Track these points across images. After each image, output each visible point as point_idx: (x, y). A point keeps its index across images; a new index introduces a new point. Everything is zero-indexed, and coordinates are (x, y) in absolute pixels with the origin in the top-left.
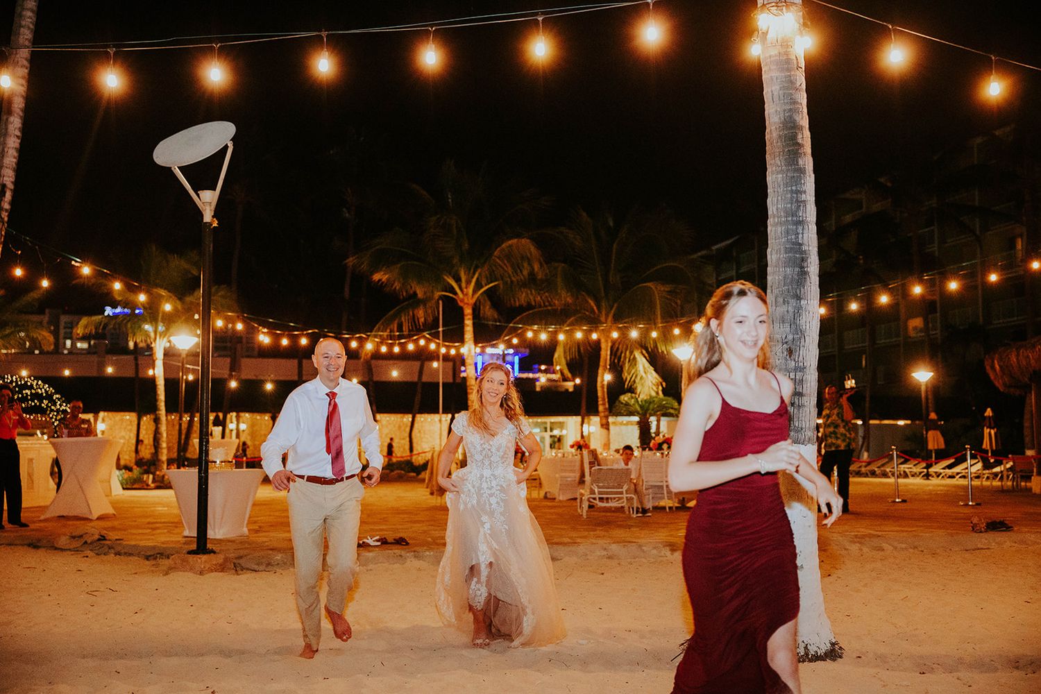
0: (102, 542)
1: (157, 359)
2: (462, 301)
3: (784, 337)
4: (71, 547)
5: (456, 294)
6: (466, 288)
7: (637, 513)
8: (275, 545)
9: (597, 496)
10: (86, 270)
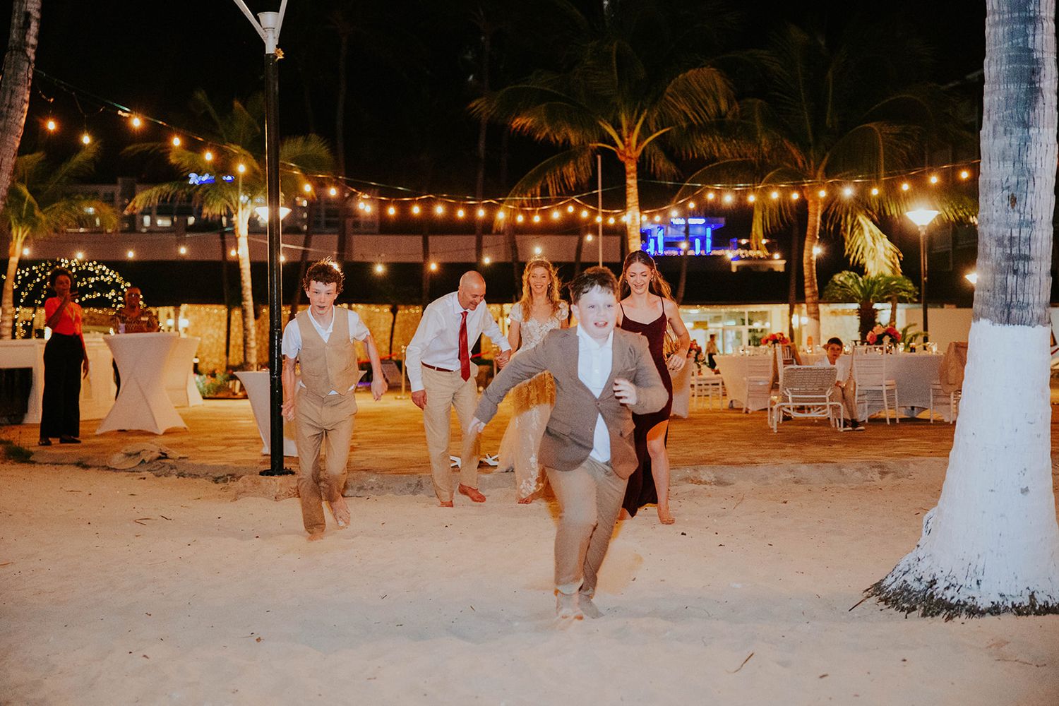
0: (163, 461)
1: (240, 236)
2: (623, 154)
3: (1004, 180)
4: (127, 466)
5: (615, 145)
6: (628, 137)
7: (845, 426)
8: (371, 464)
9: (791, 404)
10: (137, 122)
